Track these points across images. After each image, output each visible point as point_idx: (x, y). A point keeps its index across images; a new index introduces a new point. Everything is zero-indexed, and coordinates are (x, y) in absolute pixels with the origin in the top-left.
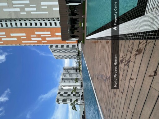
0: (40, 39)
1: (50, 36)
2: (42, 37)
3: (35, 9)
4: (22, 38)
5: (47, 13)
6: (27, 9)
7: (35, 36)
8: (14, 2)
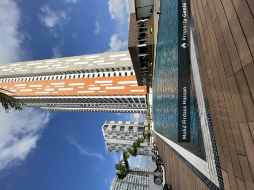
0: (99, 88)
1: (111, 85)
2: (101, 87)
3: (103, 61)
4: (79, 87)
5: (114, 63)
6: (94, 62)
7: (94, 85)
8: (86, 58)
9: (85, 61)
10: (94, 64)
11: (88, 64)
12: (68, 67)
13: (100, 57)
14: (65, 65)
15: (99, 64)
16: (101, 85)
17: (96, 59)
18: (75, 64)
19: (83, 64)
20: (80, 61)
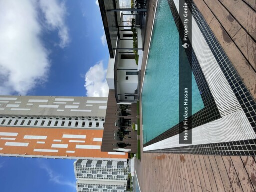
0: (66, 146)
1: (84, 142)
2: (70, 144)
3: (78, 107)
4: (38, 143)
5: (91, 111)
6: (67, 107)
7: (60, 141)
8: (57, 100)
9: (55, 105)
10: (65, 109)
11: (58, 109)
12: (30, 110)
13: (75, 102)
14: (26, 107)
15: (72, 111)
16: (71, 141)
17: (70, 103)
18: (41, 106)
19: (51, 109)
20: (48, 104)
